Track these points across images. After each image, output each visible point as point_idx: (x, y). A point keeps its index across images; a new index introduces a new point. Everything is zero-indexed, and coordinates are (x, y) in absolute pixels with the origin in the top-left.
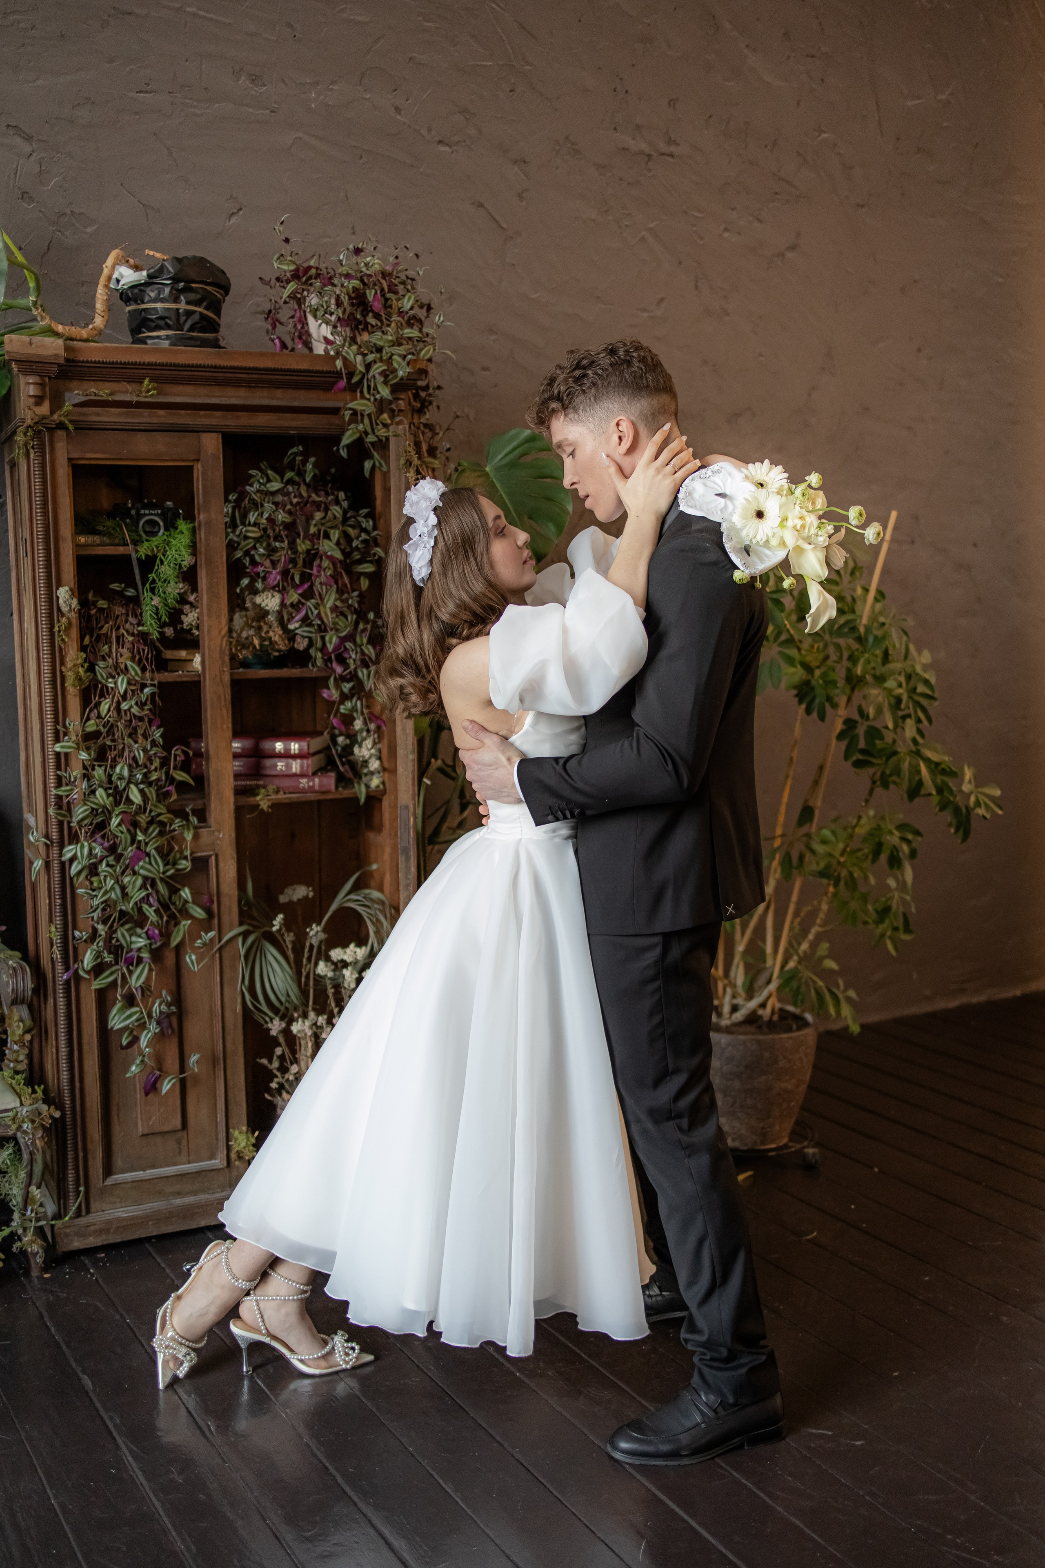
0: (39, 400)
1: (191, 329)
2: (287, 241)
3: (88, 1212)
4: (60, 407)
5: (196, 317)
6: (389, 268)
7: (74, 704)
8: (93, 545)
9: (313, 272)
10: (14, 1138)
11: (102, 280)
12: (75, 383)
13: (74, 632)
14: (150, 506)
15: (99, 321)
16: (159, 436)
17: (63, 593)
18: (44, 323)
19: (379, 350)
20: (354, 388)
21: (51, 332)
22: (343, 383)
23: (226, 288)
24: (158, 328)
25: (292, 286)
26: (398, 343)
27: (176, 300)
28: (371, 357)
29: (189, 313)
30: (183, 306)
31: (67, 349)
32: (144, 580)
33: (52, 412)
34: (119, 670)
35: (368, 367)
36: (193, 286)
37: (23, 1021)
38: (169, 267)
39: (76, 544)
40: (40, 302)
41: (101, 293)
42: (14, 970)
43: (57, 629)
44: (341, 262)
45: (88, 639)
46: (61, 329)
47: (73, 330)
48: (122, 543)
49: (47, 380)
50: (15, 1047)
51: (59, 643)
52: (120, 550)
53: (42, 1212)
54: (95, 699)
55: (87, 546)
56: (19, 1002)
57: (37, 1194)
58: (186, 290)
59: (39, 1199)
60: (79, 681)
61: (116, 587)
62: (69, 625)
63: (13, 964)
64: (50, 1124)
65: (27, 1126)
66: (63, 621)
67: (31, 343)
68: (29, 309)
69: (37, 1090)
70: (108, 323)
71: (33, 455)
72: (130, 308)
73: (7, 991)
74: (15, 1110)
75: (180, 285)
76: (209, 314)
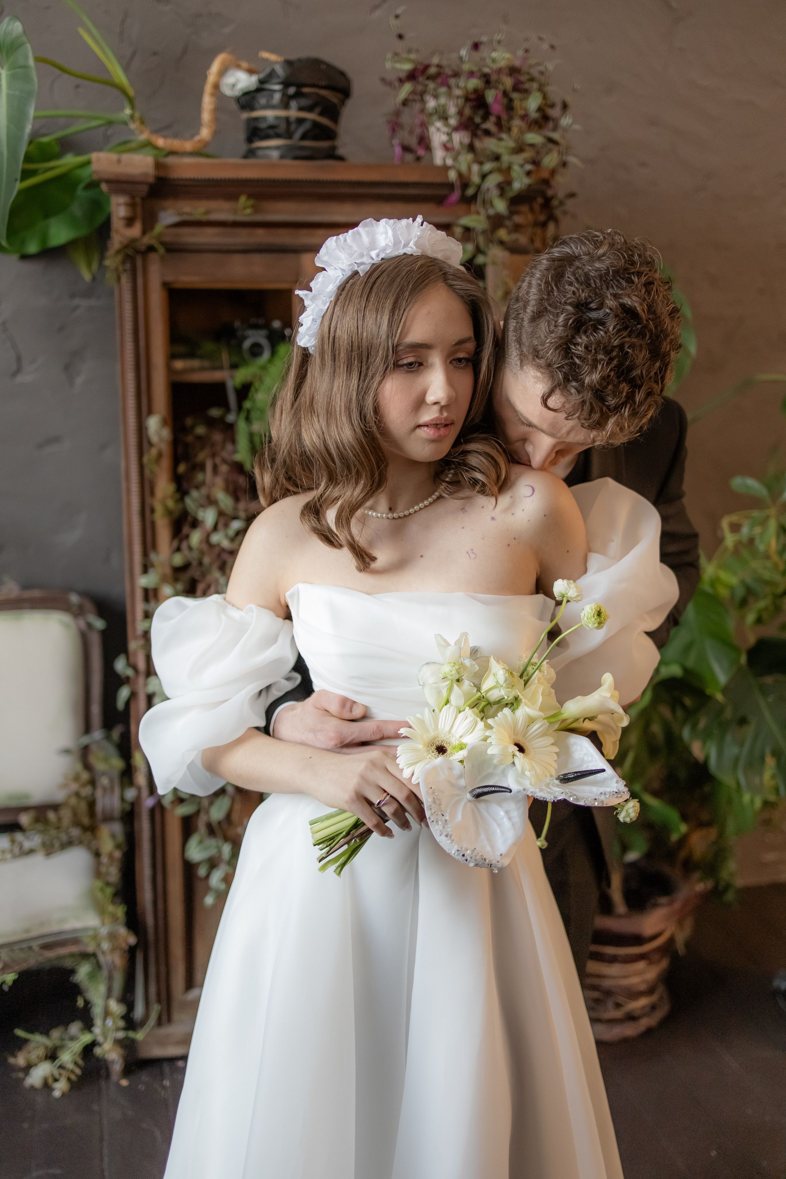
0: (130, 222)
1: (304, 137)
2: (400, 37)
3: (169, 1020)
4: (152, 228)
5: (306, 126)
6: (517, 63)
7: (164, 534)
8: (192, 370)
9: (433, 70)
10: (94, 955)
11: (208, 88)
12: (168, 203)
13: (166, 463)
14: (256, 327)
15: (205, 133)
16: (257, 258)
17: (153, 423)
18: (144, 137)
19: (497, 158)
20: (468, 201)
22: (456, 195)
23: (345, 92)
24: (267, 137)
25: (408, 86)
26: (519, 149)
27: (286, 106)
28: (488, 166)
29: (300, 121)
30: (293, 113)
31: (158, 165)
32: (240, 408)
33: (144, 232)
34: (211, 501)
35: (484, 177)
36: (306, 90)
37: (113, 836)
38: (280, 70)
39: (170, 370)
40: (137, 115)
41: (207, 102)
42: (104, 789)
43: (145, 459)
44: (461, 59)
45: (182, 468)
46: (160, 142)
47: (175, 144)
48: (221, 368)
49: (138, 200)
50: (105, 859)
51: (147, 472)
52: (217, 376)
53: (121, 1023)
54: (186, 530)
55: (184, 371)
56: (108, 819)
57: (116, 1008)
58: (298, 95)
59: (118, 1012)
60: (169, 512)
61: (215, 412)
62: (160, 456)
63: (105, 781)
64: (127, 948)
65: (106, 946)
66: (154, 452)
67: (119, 161)
68: (125, 123)
69: (120, 911)
70: (216, 133)
71: (125, 280)
72: (245, 115)
73: (99, 807)
74: (95, 929)
75: (292, 90)
76: (324, 121)
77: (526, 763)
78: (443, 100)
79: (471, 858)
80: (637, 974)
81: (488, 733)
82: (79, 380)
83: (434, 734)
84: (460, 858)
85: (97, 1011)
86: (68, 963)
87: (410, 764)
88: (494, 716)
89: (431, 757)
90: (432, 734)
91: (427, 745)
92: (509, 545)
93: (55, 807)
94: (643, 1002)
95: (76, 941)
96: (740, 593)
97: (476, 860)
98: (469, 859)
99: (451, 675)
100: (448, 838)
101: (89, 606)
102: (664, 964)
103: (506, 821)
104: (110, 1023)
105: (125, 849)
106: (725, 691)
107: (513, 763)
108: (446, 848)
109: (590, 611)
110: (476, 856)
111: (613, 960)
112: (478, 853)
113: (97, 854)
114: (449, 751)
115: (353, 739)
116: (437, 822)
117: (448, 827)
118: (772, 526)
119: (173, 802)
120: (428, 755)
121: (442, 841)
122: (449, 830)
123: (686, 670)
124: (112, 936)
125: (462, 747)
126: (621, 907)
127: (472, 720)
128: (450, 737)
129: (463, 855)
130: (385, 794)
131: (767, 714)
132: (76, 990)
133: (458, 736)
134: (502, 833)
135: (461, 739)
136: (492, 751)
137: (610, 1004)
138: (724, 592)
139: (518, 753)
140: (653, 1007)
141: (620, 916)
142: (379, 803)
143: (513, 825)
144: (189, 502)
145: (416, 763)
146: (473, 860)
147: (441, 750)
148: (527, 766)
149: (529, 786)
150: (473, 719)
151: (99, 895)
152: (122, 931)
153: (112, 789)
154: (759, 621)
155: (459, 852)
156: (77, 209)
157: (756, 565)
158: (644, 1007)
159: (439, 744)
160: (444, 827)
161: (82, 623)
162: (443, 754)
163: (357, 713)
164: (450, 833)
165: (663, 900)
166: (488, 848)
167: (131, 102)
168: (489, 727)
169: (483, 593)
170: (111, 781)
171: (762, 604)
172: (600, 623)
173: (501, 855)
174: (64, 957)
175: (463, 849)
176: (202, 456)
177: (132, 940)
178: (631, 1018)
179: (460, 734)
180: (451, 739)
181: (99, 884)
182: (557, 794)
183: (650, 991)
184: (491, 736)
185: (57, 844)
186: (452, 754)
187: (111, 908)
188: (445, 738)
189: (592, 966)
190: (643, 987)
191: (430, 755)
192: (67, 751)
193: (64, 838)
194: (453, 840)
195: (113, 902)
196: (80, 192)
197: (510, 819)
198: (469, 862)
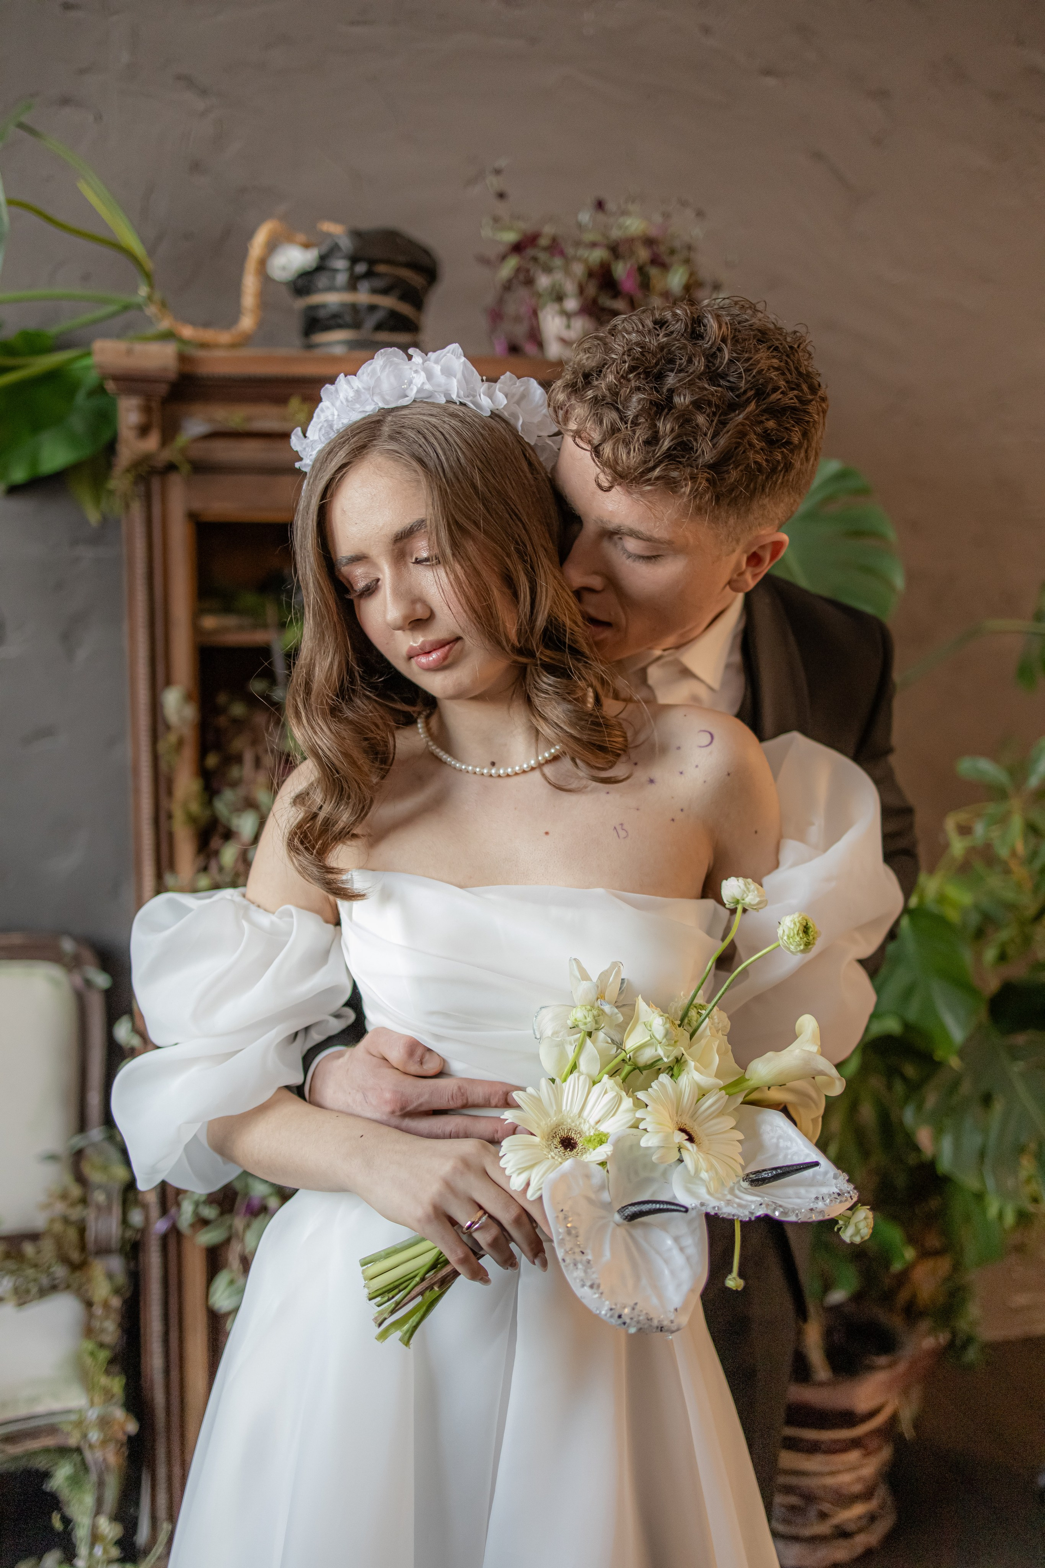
0: (144, 431)
1: (376, 329)
2: (501, 196)
4: (173, 440)
5: (381, 314)
6: (653, 232)
7: (185, 849)
8: (225, 630)
9: (545, 241)
10: (78, 1450)
11: (251, 265)
12: (196, 407)
13: (189, 754)
15: (247, 322)
17: (172, 699)
18: (165, 324)
21: (169, 336)
23: (431, 274)
25: (512, 262)
27: (353, 288)
29: (372, 308)
30: (363, 297)
31: (183, 358)
33: (163, 445)
34: (250, 805)
36: (381, 268)
37: (110, 1276)
38: (346, 244)
39: (196, 629)
40: (157, 296)
41: (250, 283)
42: (99, 1208)
43: (162, 747)
44: (579, 226)
45: (212, 761)
46: (187, 332)
47: (208, 335)
48: (265, 626)
49: (154, 405)
50: (98, 1311)
51: (163, 766)
52: (258, 637)
53: (115, 1552)
54: (215, 842)
55: (216, 631)
56: (103, 1251)
57: (109, 1529)
58: (369, 274)
59: (111, 1536)
60: (192, 819)
61: (257, 686)
62: (180, 743)
63: (100, 1197)
64: (124, 1439)
65: (94, 1436)
66: (172, 738)
67: (129, 352)
68: (139, 307)
69: (117, 1385)
70: (261, 324)
71: (137, 509)
72: (301, 303)
73: (91, 1235)
74: (80, 1411)
75: (361, 268)
76: (405, 309)
77: (701, 1160)
78: (559, 276)
79: (632, 1319)
80: (852, 1468)
81: (639, 1114)
82: (82, 654)
83: (556, 1120)
84: (614, 1321)
85: (82, 1533)
86: (41, 1464)
87: (522, 1168)
88: (646, 1087)
89: (554, 1155)
90: (554, 1119)
91: (547, 1137)
92: (673, 820)
93: (34, 1237)
94: (859, 1510)
95: (52, 1430)
96: (974, 919)
97: (638, 1322)
98: (628, 1321)
99: (585, 1024)
100: (594, 1290)
101: (87, 955)
102: (886, 1453)
103: (676, 1252)
104: (98, 1551)
105: (128, 1295)
106: (962, 1053)
107: (681, 1160)
108: (592, 1307)
109: (792, 926)
110: (639, 1316)
111: (813, 1448)
112: (641, 1311)
113: (89, 1304)
114: (580, 1146)
115: (421, 1105)
116: (575, 1265)
117: (593, 1273)
118: (1017, 823)
119: (193, 1225)
120: (549, 1152)
121: (585, 1294)
122: (594, 1276)
123: (908, 1027)
124: (104, 1422)
125: (601, 1140)
126: (821, 1370)
127: (616, 1096)
128: (580, 1124)
129: (620, 1317)
130: (480, 1213)
131: (1020, 1087)
132: (53, 1502)
133: (592, 1122)
134: (673, 1273)
135: (597, 1126)
136: (648, 1141)
137: (812, 1513)
138: (953, 915)
139: (688, 1144)
140: (872, 1518)
141: (821, 1384)
142: (470, 1227)
143: (688, 1259)
144: (222, 806)
145: (532, 1167)
146: (634, 1323)
147: (568, 1144)
148: (703, 1164)
149: (708, 1197)
150: (616, 1093)
151: (89, 1361)
152: (119, 1414)
153: (109, 1208)
154: (1002, 957)
155: (613, 1311)
156: (77, 423)
157: (994, 881)
158: (860, 1518)
159: (564, 1134)
160: (586, 1272)
161: (78, 980)
162: (571, 1150)
163: (431, 1067)
164: (597, 1282)
165: (882, 1360)
166: (655, 1301)
167: (148, 276)
168: (640, 1105)
169: (634, 891)
170: (109, 1197)
171: (1004, 935)
172: (807, 944)
173: (676, 1310)
174: (34, 1454)
175: (618, 1306)
176: (239, 743)
177: (132, 1427)
178: (843, 1534)
179: (597, 1119)
180: (582, 1126)
181: (89, 1345)
182: (753, 1207)
183: (866, 1495)
184: (645, 1119)
185: (34, 1290)
186: (585, 1150)
187: (104, 1380)
188: (573, 1124)
189: (788, 1459)
190: (857, 1488)
191: (552, 1153)
192: (52, 1158)
193: (45, 1281)
194: (602, 1293)
195: (107, 1372)
196: (80, 398)
197: (682, 1249)
198: (628, 1326)
